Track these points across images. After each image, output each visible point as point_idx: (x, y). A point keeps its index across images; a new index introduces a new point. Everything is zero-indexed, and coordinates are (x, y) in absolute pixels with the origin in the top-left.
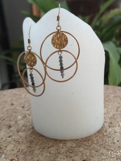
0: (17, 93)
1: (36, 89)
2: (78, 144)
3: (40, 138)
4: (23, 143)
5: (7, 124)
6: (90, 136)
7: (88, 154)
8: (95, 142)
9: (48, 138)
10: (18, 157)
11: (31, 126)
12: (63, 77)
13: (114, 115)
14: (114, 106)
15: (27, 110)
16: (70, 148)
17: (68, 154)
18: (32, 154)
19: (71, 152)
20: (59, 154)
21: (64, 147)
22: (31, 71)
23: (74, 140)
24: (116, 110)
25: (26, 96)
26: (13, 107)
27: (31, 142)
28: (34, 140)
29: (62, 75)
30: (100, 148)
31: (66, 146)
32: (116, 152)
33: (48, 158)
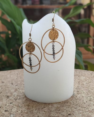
0: (3, 74)
1: (32, 68)
2: (61, 105)
3: (34, 103)
4: (22, 107)
5: (5, 95)
6: (67, 100)
7: (70, 111)
8: (72, 103)
9: (40, 103)
10: (23, 115)
11: (24, 96)
12: (54, 59)
13: (78, 87)
14: (76, 81)
15: (16, 86)
16: (57, 108)
17: (57, 111)
18: (32, 113)
19: (58, 110)
20: (51, 112)
21: (53, 107)
22: (30, 55)
23: (58, 103)
24: (78, 84)
25: (10, 76)
26: (4, 84)
27: (28, 106)
28: (29, 104)
29: (54, 58)
30: (76, 106)
31: (53, 106)
32: (88, 108)
33: (45, 115)
